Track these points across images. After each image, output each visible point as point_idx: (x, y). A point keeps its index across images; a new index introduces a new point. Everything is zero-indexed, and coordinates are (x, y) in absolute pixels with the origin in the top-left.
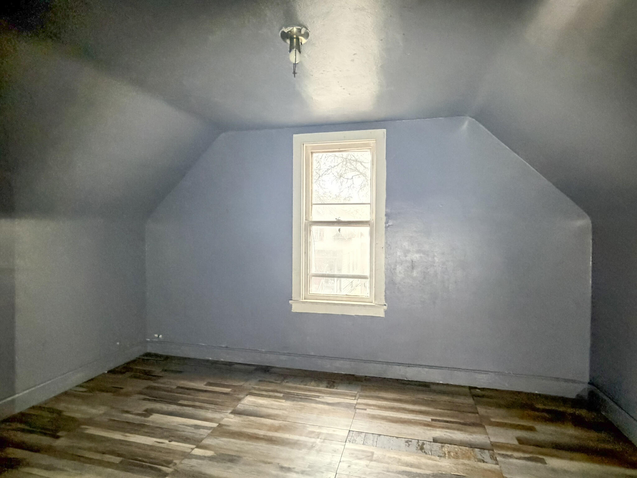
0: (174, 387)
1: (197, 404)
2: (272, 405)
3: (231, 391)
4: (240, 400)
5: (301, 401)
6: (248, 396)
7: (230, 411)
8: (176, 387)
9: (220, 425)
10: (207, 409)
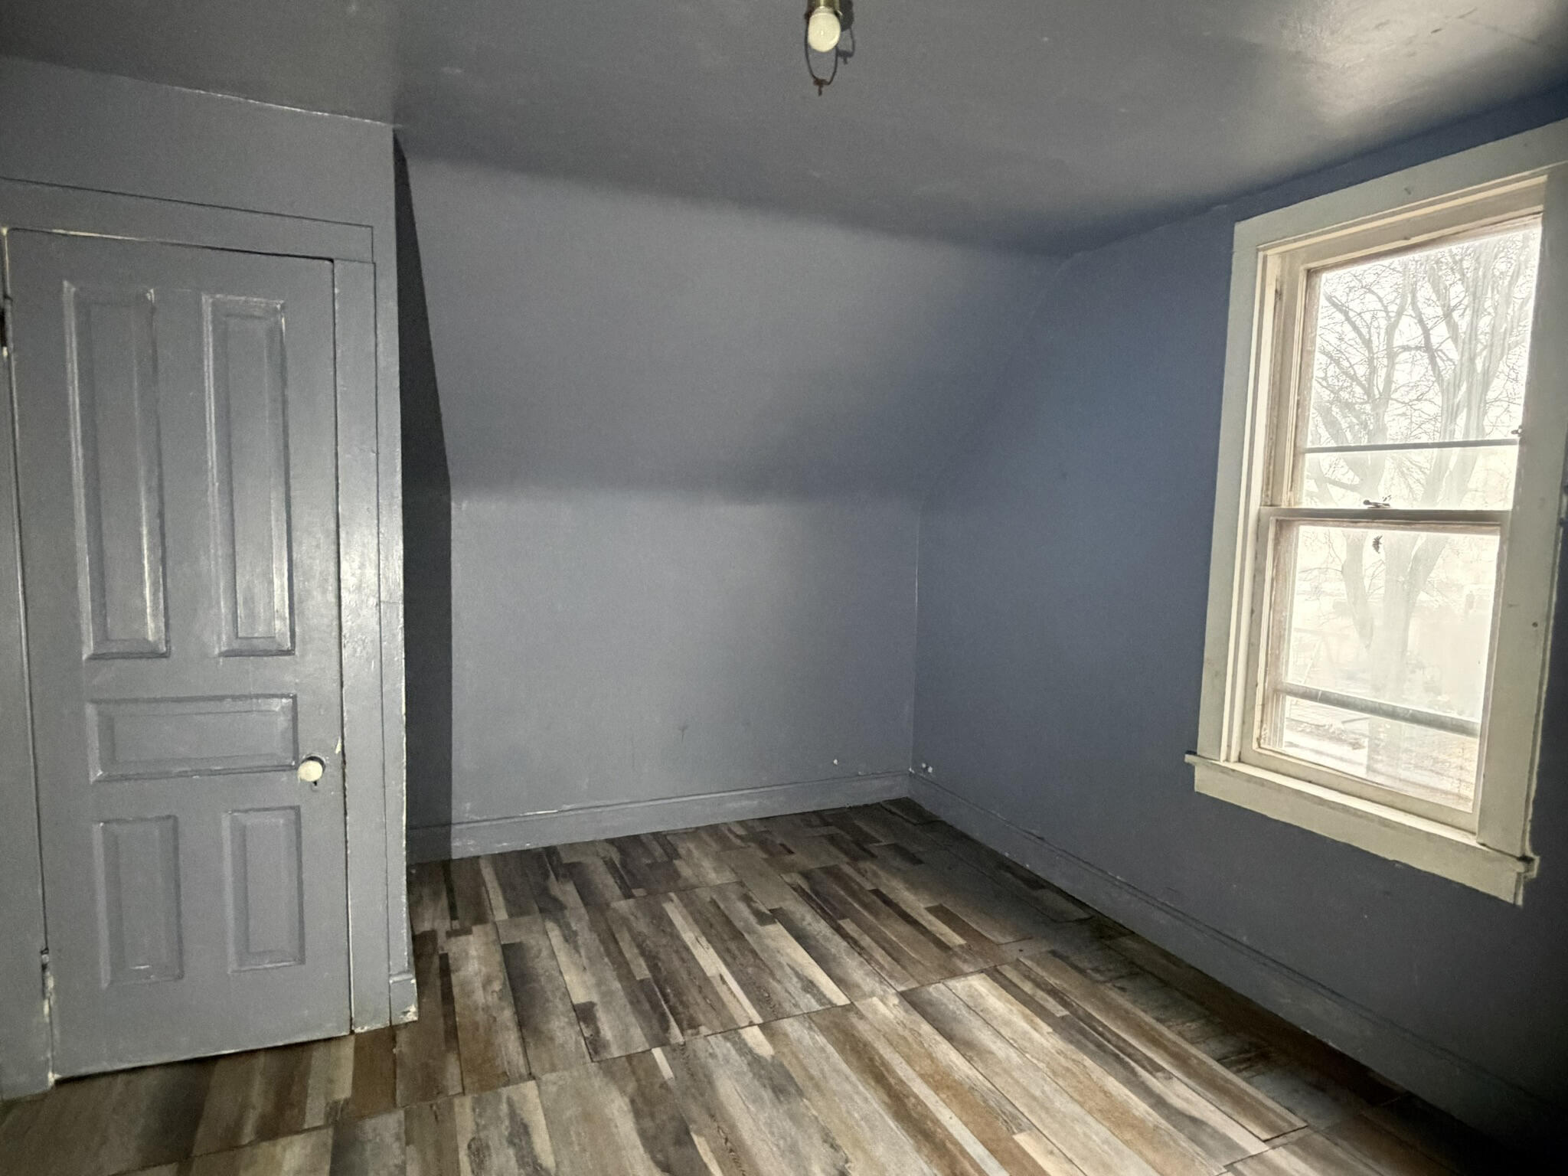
0: (869, 887)
1: (866, 941)
2: (1008, 1023)
3: (961, 946)
4: (955, 974)
5: (1092, 1055)
6: (984, 975)
7: (902, 988)
8: (873, 888)
9: (850, 1008)
10: (870, 959)
